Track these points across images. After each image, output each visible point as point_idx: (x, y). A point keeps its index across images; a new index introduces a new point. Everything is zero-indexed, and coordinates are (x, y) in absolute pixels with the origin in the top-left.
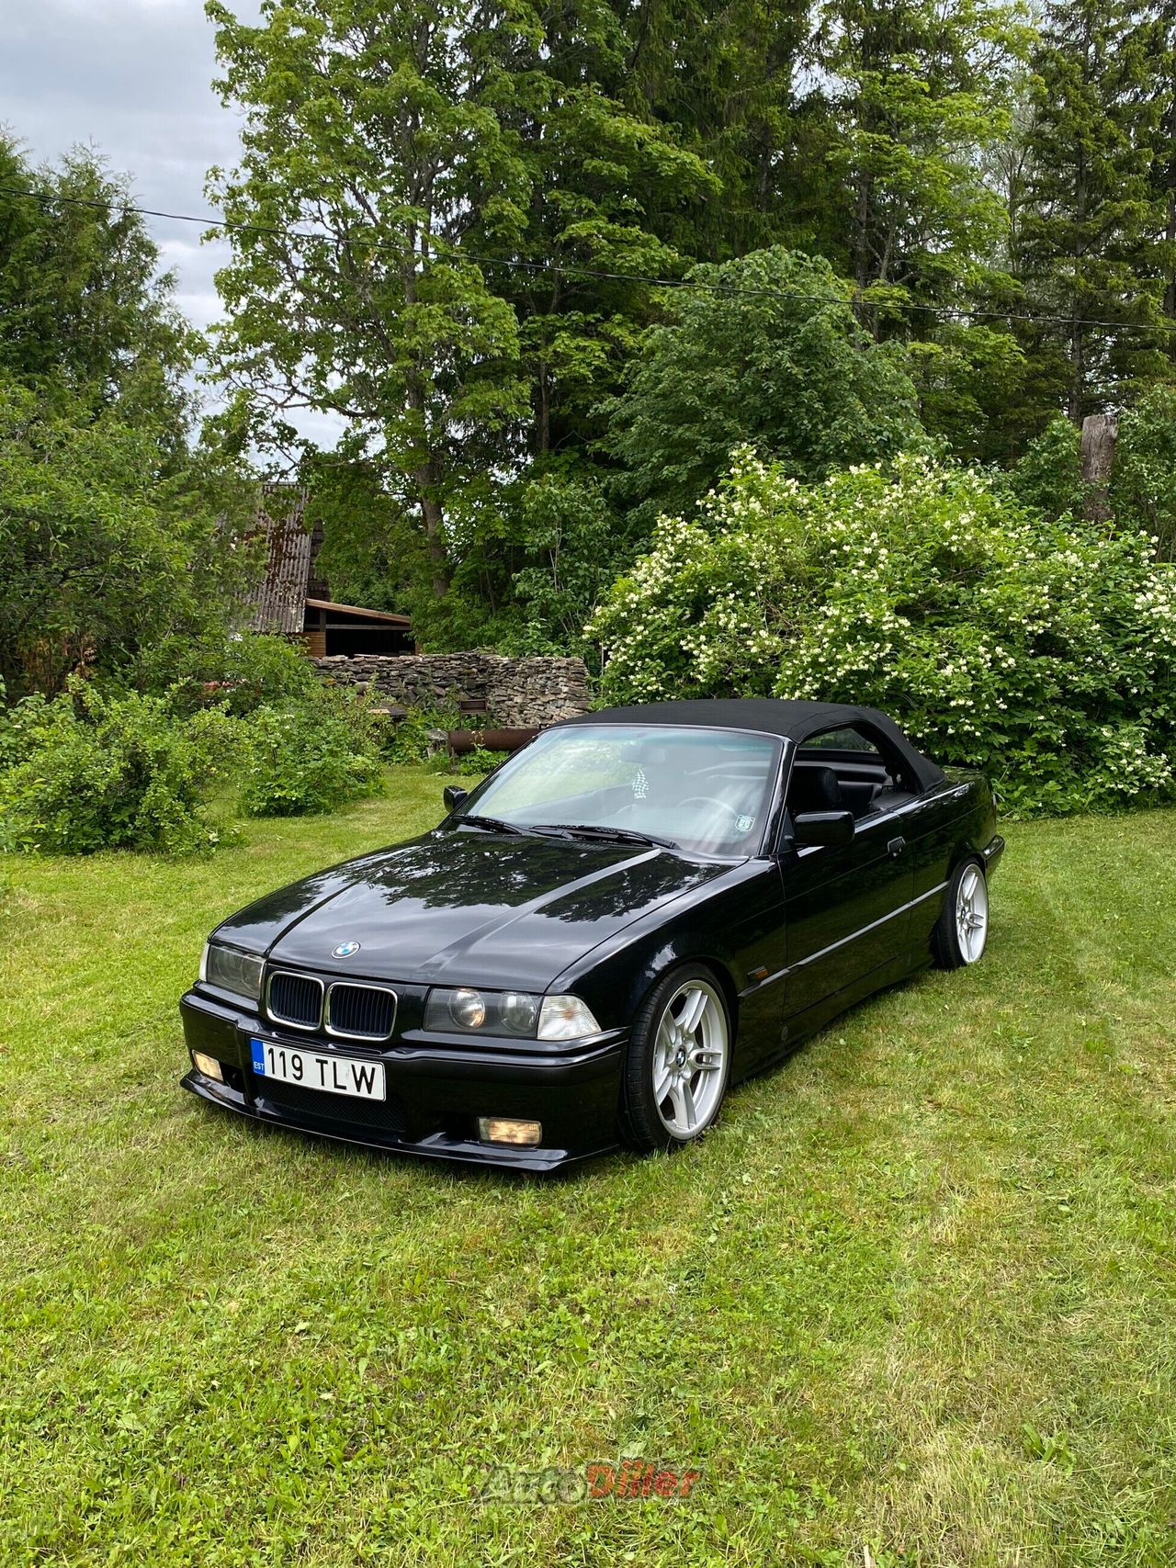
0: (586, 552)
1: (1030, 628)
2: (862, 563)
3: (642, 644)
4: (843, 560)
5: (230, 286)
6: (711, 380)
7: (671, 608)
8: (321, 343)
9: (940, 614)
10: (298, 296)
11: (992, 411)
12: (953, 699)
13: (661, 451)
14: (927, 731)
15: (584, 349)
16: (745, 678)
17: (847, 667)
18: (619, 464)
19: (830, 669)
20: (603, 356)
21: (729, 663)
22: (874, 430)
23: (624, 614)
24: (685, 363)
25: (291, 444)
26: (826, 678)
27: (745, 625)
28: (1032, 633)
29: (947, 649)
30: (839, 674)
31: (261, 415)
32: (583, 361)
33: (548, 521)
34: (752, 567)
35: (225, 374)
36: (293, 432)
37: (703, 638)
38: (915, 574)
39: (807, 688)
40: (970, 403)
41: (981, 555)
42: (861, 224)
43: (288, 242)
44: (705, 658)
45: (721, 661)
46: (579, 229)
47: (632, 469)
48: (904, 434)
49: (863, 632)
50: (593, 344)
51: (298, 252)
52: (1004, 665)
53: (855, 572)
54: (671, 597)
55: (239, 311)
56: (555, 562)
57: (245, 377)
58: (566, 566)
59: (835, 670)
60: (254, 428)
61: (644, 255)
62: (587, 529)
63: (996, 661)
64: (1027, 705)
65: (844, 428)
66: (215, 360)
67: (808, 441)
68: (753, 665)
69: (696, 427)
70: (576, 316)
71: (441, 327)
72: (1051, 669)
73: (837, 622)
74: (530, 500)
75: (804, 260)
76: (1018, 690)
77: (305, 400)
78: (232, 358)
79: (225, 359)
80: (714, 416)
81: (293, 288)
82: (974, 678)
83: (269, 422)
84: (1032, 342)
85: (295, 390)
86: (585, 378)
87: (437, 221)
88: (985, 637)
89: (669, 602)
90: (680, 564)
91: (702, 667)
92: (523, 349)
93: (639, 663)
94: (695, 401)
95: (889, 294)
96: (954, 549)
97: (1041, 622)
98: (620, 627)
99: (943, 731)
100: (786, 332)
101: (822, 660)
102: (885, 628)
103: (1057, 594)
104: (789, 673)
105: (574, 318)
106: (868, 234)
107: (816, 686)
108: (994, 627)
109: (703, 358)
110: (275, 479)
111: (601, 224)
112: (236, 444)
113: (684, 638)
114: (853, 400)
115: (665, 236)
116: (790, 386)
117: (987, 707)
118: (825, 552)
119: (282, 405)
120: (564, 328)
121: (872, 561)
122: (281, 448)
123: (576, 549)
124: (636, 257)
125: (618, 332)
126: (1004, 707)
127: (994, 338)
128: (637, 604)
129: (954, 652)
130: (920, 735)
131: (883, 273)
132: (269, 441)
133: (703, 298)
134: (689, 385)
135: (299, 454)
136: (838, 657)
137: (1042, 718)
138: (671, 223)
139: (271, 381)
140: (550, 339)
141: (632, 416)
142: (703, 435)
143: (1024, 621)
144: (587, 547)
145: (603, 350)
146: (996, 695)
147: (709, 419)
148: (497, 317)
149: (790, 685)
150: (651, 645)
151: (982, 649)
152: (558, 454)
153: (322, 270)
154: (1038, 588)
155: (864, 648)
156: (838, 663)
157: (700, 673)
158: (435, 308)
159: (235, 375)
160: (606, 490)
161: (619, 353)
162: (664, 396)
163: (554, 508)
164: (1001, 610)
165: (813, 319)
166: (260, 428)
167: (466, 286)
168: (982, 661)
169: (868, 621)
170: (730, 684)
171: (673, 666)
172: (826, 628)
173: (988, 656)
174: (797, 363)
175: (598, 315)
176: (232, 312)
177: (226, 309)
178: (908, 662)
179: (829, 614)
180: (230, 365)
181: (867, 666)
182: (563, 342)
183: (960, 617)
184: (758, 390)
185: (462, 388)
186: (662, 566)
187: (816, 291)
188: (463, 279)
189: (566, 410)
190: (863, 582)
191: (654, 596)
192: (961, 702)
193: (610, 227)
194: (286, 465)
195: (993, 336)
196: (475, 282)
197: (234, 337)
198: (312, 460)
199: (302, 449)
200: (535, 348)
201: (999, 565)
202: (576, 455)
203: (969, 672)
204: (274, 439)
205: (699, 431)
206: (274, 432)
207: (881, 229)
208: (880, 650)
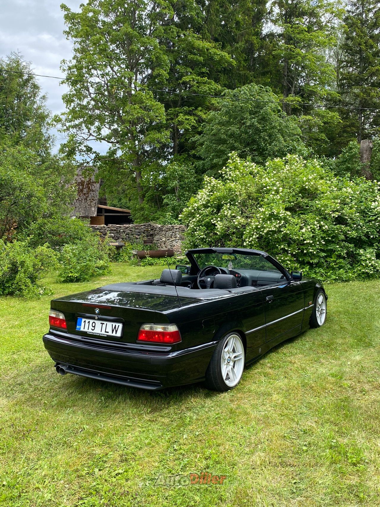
0: (187, 188)
1: (333, 215)
2: (273, 193)
3: (199, 221)
4: (268, 192)
5: (68, 99)
6: (230, 129)
7: (209, 209)
8: (101, 118)
9: (303, 210)
10: (93, 103)
11: (332, 139)
12: (305, 240)
13: (213, 154)
14: (296, 251)
15: (188, 119)
16: (234, 233)
17: (268, 229)
18: (199, 158)
19: (262, 230)
20: (195, 121)
21: (228, 228)
22: (286, 146)
23: (193, 211)
24: (220, 123)
25: (91, 153)
26: (261, 233)
27: (233, 214)
28: (334, 217)
29: (304, 223)
30: (265, 232)
31: (80, 143)
32: (188, 123)
33: (175, 178)
34: (236, 194)
35: (68, 129)
36: (91, 149)
37: (219, 219)
38: (293, 196)
39: (254, 237)
40: (323, 136)
41: (317, 189)
42: (285, 76)
43: (89, 84)
44: (220, 226)
45: (226, 227)
46: (186, 79)
47: (204, 160)
48: (297, 147)
49: (273, 217)
50: (192, 118)
51: (93, 88)
52: (324, 228)
53: (271, 196)
54: (209, 204)
55: (71, 108)
56: (177, 192)
57: (75, 130)
58: (181, 193)
59: (264, 230)
60: (78, 147)
61: (209, 87)
62: (188, 181)
63: (321, 227)
64: (333, 242)
65: (276, 145)
66: (63, 125)
67: (264, 150)
68: (237, 228)
69: (225, 146)
70: (186, 108)
71: (138, 113)
72: (342, 230)
73: (264, 213)
74: (168, 171)
75: (263, 88)
76: (329, 237)
77: (94, 138)
78: (70, 124)
79: (68, 124)
80: (231, 142)
81: (91, 100)
82: (313, 233)
83: (83, 145)
84: (344, 115)
85: (91, 134)
86: (188, 129)
87: (139, 77)
88: (317, 218)
89: (209, 206)
90: (212, 193)
91: (219, 229)
92: (167, 120)
93: (198, 228)
94: (224, 136)
95: (293, 99)
96: (307, 187)
97: (337, 213)
98: (192, 215)
99: (302, 251)
100: (256, 112)
101: (259, 227)
102: (281, 215)
103: (344, 203)
104: (248, 231)
105: (185, 109)
106: (287, 79)
107: (257, 236)
108: (321, 215)
109: (228, 122)
110: (85, 165)
111: (194, 77)
112: (71, 153)
113: (212, 219)
114: (279, 136)
115: (217, 80)
116: (257, 131)
117: (318, 243)
118: (262, 189)
119: (86, 139)
120: (182, 113)
121: (277, 192)
122: (87, 154)
123: (184, 187)
124: (206, 88)
125: (200, 113)
126: (324, 243)
127: (331, 114)
128: (197, 207)
129: (306, 223)
130: (294, 253)
131: (292, 92)
132: (83, 152)
133: (227, 101)
134: (223, 131)
135: (93, 156)
136: (265, 226)
137: (338, 247)
138: (219, 76)
139: (84, 131)
140: (177, 116)
141: (204, 142)
142: (228, 148)
143: (331, 213)
144: (188, 187)
145: (195, 119)
146: (320, 239)
147: (229, 143)
148: (157, 109)
149: (249, 235)
150: (202, 221)
151: (316, 223)
152: (180, 155)
153: (101, 94)
154: (336, 201)
155: (274, 223)
156: (265, 228)
157: (218, 231)
158: (136, 106)
159: (71, 129)
160: (195, 167)
161: (200, 121)
162: (214, 135)
163: (176, 174)
164: (323, 209)
165: (265, 108)
166: (80, 148)
167: (147, 98)
168: (316, 227)
169: (275, 213)
170: (228, 235)
171: (209, 229)
172: (260, 215)
173: (318, 225)
174: (260, 123)
175: (193, 108)
176: (68, 108)
177: (66, 107)
178: (290, 228)
179: (261, 210)
180: (69, 126)
181: (275, 229)
182: (181, 117)
183: (309, 211)
184: (246, 133)
185: (147, 133)
186: (206, 194)
187: (266, 99)
188: (146, 96)
189: (183, 140)
190: (273, 200)
191: (203, 204)
192: (308, 241)
193: (197, 78)
194: (89, 160)
195: (330, 113)
196: (150, 97)
197: (70, 117)
198: (98, 157)
199: (94, 155)
200: (172, 119)
201: (323, 193)
202: (187, 155)
203: (311, 231)
204: (85, 151)
205: (226, 147)
206: (85, 149)
207: (292, 77)
208: (279, 223)
